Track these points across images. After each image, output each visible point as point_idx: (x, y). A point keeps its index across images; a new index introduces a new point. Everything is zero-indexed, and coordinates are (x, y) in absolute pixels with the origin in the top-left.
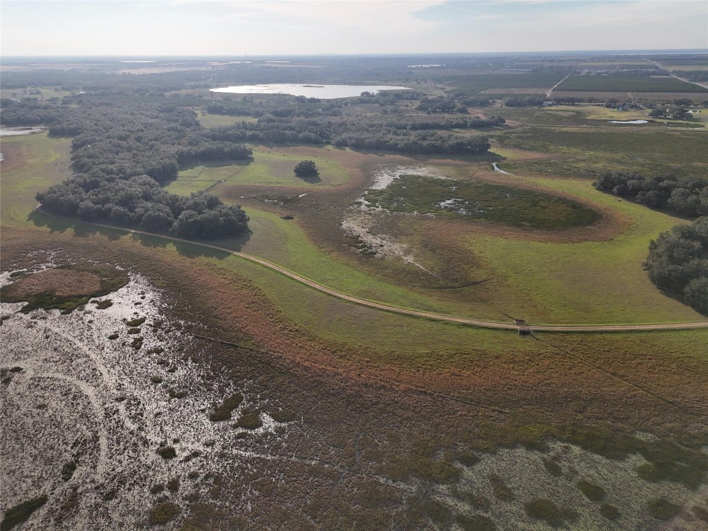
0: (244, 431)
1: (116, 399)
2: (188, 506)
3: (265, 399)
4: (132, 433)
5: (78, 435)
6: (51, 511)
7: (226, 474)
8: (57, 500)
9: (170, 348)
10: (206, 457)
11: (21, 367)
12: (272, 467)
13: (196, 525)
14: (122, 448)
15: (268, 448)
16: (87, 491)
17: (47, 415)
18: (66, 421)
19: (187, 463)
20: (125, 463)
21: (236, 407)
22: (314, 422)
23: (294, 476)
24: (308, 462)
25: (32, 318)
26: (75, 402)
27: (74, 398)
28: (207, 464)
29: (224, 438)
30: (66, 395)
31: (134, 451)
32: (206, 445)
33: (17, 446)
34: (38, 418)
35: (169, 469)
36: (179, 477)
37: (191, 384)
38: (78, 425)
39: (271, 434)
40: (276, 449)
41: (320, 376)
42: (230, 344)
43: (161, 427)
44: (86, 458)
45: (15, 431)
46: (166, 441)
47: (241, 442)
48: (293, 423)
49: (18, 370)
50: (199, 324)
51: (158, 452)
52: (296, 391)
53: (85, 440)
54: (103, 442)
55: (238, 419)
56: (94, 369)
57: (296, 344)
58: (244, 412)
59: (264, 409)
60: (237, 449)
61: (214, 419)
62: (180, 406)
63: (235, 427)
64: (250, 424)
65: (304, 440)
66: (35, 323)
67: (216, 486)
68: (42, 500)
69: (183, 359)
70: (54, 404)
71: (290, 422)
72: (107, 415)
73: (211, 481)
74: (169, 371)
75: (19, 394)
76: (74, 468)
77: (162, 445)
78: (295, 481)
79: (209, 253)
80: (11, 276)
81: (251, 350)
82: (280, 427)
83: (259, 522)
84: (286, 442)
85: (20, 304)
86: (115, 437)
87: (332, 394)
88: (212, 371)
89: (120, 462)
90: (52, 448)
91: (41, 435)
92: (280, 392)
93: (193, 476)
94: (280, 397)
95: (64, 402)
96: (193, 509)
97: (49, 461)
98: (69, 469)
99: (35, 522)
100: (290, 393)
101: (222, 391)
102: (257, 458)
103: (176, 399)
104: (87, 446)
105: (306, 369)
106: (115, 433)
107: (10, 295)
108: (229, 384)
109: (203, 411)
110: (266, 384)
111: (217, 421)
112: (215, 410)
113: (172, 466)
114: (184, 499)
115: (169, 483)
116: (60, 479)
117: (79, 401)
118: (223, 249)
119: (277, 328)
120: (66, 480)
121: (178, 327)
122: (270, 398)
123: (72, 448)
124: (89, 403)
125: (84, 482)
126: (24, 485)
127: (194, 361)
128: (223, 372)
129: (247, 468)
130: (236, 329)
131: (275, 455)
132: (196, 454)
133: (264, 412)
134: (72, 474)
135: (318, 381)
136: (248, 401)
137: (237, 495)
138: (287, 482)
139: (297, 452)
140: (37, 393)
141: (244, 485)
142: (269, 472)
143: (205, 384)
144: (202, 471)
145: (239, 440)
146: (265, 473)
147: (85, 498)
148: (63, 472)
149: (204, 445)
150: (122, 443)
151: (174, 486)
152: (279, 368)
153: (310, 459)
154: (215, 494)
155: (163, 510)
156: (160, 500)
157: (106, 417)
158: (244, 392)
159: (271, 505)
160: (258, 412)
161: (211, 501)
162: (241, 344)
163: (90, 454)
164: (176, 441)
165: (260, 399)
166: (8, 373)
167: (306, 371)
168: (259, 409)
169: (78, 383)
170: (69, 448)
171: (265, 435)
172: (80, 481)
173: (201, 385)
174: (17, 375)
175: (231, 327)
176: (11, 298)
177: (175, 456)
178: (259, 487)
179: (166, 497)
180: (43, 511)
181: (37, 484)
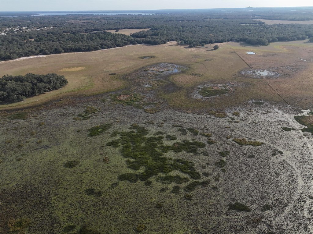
1: (309, 196)
4: (303, 217)
5: (281, 197)
6: (248, 217)
8: (253, 215)
11: (283, 153)
14: (294, 219)
16: (265, 223)
17: (276, 179)
18: (281, 187)
20: (289, 227)
25: (304, 135)
26: (291, 182)
27: (292, 181)
30: (290, 176)
31: (298, 227)
33: (258, 182)
34: (272, 177)
38: (284, 193)
44: (276, 209)
45: (261, 176)
49: (281, 153)
53: (281, 202)
54: (288, 209)
56: (311, 174)
66: (303, 138)
68: (248, 210)
70: (282, 177)
72: (299, 199)
75: (274, 163)
76: (268, 209)
80: (310, 112)
85: (304, 126)
86: (294, 212)
89: (287, 225)
90: (267, 194)
91: (268, 185)
95: (287, 179)
97: (263, 198)
98: (267, 208)
99: (241, 215)
104: (281, 205)
106: (296, 210)
107: (303, 120)
116: (260, 208)
117: (293, 184)
120: (262, 211)
123: (274, 200)
124: (296, 188)
125: (267, 218)
126: (248, 198)
134: (266, 211)
140: (280, 167)
147: (262, 225)
148: (264, 207)
150: (295, 217)
157: (298, 200)
163: (279, 210)
166: (277, 152)
169: (299, 175)
170: (273, 199)
172: (266, 216)
174: (279, 155)
176: (302, 122)
180: (246, 214)
181: (253, 202)
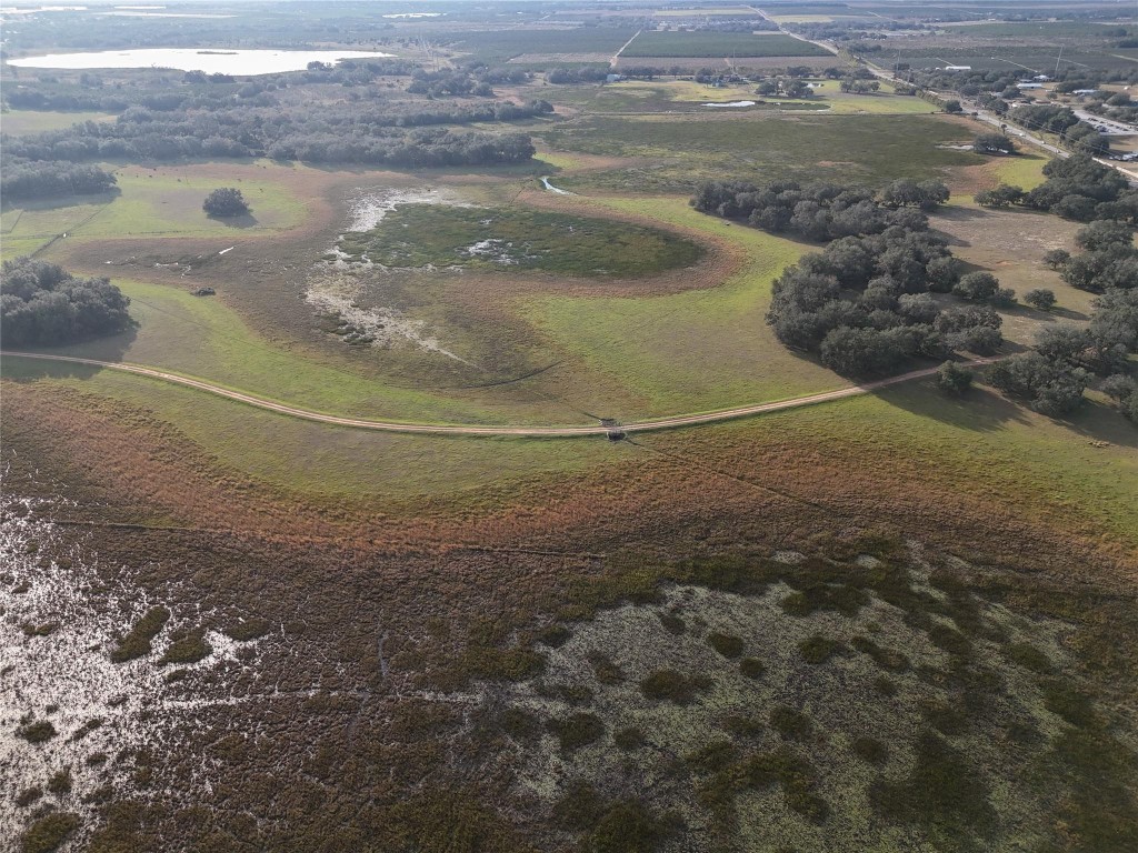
0: (179, 668)
2: (93, 811)
3: (212, 608)
7: (157, 746)
9: (9, 551)
10: (114, 725)
12: (239, 715)
13: (116, 838)
15: (229, 687)
19: (81, 742)
21: (158, 630)
22: (303, 629)
23: (281, 722)
24: (301, 694)
28: (120, 735)
29: (144, 687)
32: (113, 704)
35: (48, 759)
36: (68, 768)
37: (63, 607)
39: (230, 663)
40: (243, 684)
41: (303, 554)
42: (128, 527)
43: (18, 692)
46: (32, 712)
47: (178, 685)
48: (266, 638)
50: (61, 499)
51: (18, 734)
52: (264, 586)
55: (165, 651)
57: (254, 509)
58: (175, 636)
59: (212, 624)
60: (172, 700)
61: (118, 658)
62: (48, 649)
63: (161, 664)
64: (189, 653)
65: (290, 662)
67: (142, 768)
69: (40, 566)
71: (262, 638)
73: (131, 761)
74: (16, 592)
77: (24, 721)
78: (285, 728)
79: (59, 370)
81: (171, 530)
82: (245, 649)
83: (230, 808)
84: (260, 671)
87: (329, 580)
88: (102, 578)
92: (237, 592)
93: (95, 760)
94: (238, 600)
96: (104, 813)
100: (255, 591)
101: (126, 608)
102: (211, 706)
103: (39, 637)
105: (277, 546)
108: (139, 595)
109: (96, 649)
110: (208, 583)
111: (125, 660)
112: (119, 642)
113: (52, 752)
114: (84, 802)
115: (51, 781)
118: (85, 361)
119: (215, 487)
121: (20, 511)
122: (219, 604)
127: (62, 566)
128: (123, 576)
129: (195, 727)
130: (136, 499)
131: (243, 696)
132: (95, 724)
133: (212, 629)
135: (301, 563)
136: (180, 617)
137: (184, 774)
138: (270, 734)
139: (280, 683)
141: (194, 756)
142: (236, 725)
143: (91, 602)
144: (110, 749)
145: (173, 685)
146: (228, 728)
149: (106, 705)
151: (61, 784)
152: (228, 553)
153: (304, 689)
154: (142, 782)
155: (45, 829)
156: (38, 814)
158: (169, 604)
159: (247, 776)
160: (201, 632)
161: (136, 793)
162: (151, 523)
164: (51, 710)
165: (202, 610)
167: (277, 550)
168: (203, 626)
171: (220, 667)
173: (83, 605)
175: (126, 496)
177: (54, 734)
178: (221, 752)
179: (50, 807)
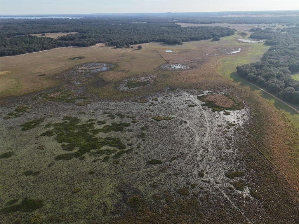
0: (233, 187)
1: (202, 147)
2: (192, 196)
3: (254, 182)
4: (197, 160)
5: (183, 151)
6: (160, 167)
7: (212, 197)
8: (164, 165)
9: (234, 140)
10: (211, 186)
11: (187, 122)
12: (231, 208)
13: (188, 204)
14: (191, 163)
15: (236, 201)
16: (171, 168)
17: (181, 140)
18: (184, 145)
19: (204, 183)
20: (187, 168)
21: (239, 177)
22: (267, 207)
23: (236, 220)
24: (247, 219)
25: (203, 109)
26: (191, 141)
27: (191, 139)
28: (210, 188)
29: (223, 184)
30: (191, 137)
31: (193, 167)
32: (215, 182)
33: (168, 144)
34: (178, 139)
35: (197, 180)
36: (197, 185)
37: (230, 157)
38: (186, 148)
39: (243, 197)
40: (239, 204)
41: (291, 191)
42: (259, 152)
43: (207, 165)
44: (179, 159)
45: (171, 139)
46: (204, 170)
47: (229, 191)
48: (257, 200)
49: (186, 122)
50: (255, 137)
51: (199, 172)
52: (271, 189)
53: (183, 154)
54: (188, 157)
55: (235, 182)
56: (205, 134)
57: (292, 170)
58: (240, 181)
59: (249, 186)
60: (224, 192)
61: (226, 175)
62: (219, 162)
63: (231, 183)
64: (238, 187)
65: (254, 211)
66: (202, 110)
67: (205, 198)
68: (160, 163)
69: (235, 147)
70: (185, 138)
71: (256, 199)
72: (195, 150)
73: (205, 194)
74: (227, 148)
75: (180, 129)
76: (174, 160)
77: (202, 171)
78: (235, 222)
79: (288, 110)
80: (208, 93)
81: (267, 159)
82: (249, 198)
83: (207, 223)
84: (246, 205)
85: (203, 102)
86: (192, 158)
87: (289, 203)
88: (242, 158)
89: (186, 167)
90: (174, 150)
91: (175, 144)
92: (264, 184)
93: (202, 188)
94: (261, 186)
95: (188, 139)
96: (192, 198)
97: (171, 153)
99: (155, 167)
100: (268, 188)
101: (239, 167)
102: (229, 201)
103: (220, 159)
104: (183, 155)
105: (286, 183)
106: (193, 157)
107: (203, 99)
108: (244, 167)
109: (225, 169)
110: (260, 177)
111: (227, 176)
112: (230, 172)
113: (199, 180)
114: (193, 193)
115: (193, 184)
116: (169, 160)
117: (192, 141)
119: (289, 157)
120: (170, 161)
121: (245, 134)
122: (256, 183)
123: (179, 153)
124: (194, 143)
125: (173, 165)
126: (161, 155)
127: (239, 150)
128: (246, 161)
129: (221, 201)
130: (269, 147)
131: (236, 206)
132: (209, 182)
133: (248, 187)
134: (172, 161)
135: (288, 192)
136: (246, 178)
137: (209, 207)
138: (231, 219)
139: (246, 212)
140: (185, 132)
141: (215, 206)
142: (228, 209)
143: (235, 160)
144: (206, 189)
145: (228, 189)
146: (226, 208)
147: (169, 170)
148: (171, 159)
149: (214, 181)
150: (192, 162)
151: (193, 186)
152: (273, 174)
153: (250, 219)
154: (202, 200)
155: (184, 190)
156: (186, 187)
157: (195, 151)
158: (247, 174)
159: (217, 221)
160: (246, 185)
161: (199, 201)
162: (265, 155)
163: (181, 159)
164: (207, 173)
165: (252, 181)
166: (183, 122)
167: (285, 184)
168: (247, 184)
169: (197, 135)
170: (178, 153)
171: (240, 195)
172: (173, 164)
173: (233, 160)
174: (184, 124)
175: (267, 145)
176: (202, 100)
177: (202, 177)
178: (219, 211)
179: (188, 188)
180: (159, 165)
181: (163, 157)
